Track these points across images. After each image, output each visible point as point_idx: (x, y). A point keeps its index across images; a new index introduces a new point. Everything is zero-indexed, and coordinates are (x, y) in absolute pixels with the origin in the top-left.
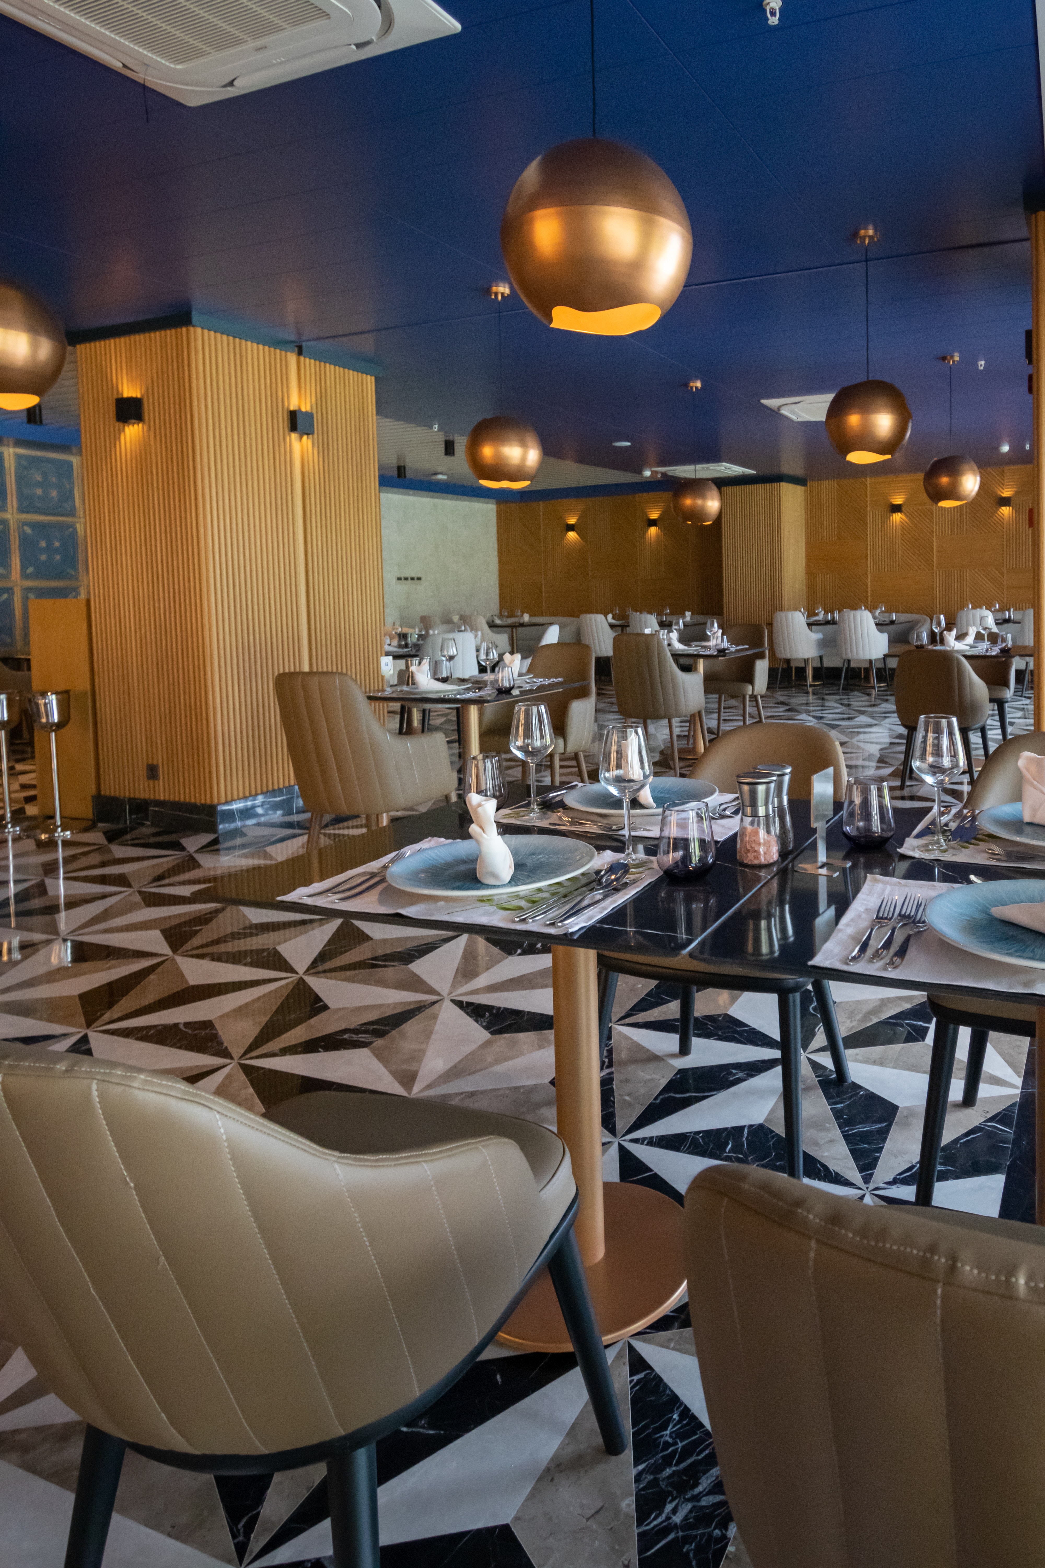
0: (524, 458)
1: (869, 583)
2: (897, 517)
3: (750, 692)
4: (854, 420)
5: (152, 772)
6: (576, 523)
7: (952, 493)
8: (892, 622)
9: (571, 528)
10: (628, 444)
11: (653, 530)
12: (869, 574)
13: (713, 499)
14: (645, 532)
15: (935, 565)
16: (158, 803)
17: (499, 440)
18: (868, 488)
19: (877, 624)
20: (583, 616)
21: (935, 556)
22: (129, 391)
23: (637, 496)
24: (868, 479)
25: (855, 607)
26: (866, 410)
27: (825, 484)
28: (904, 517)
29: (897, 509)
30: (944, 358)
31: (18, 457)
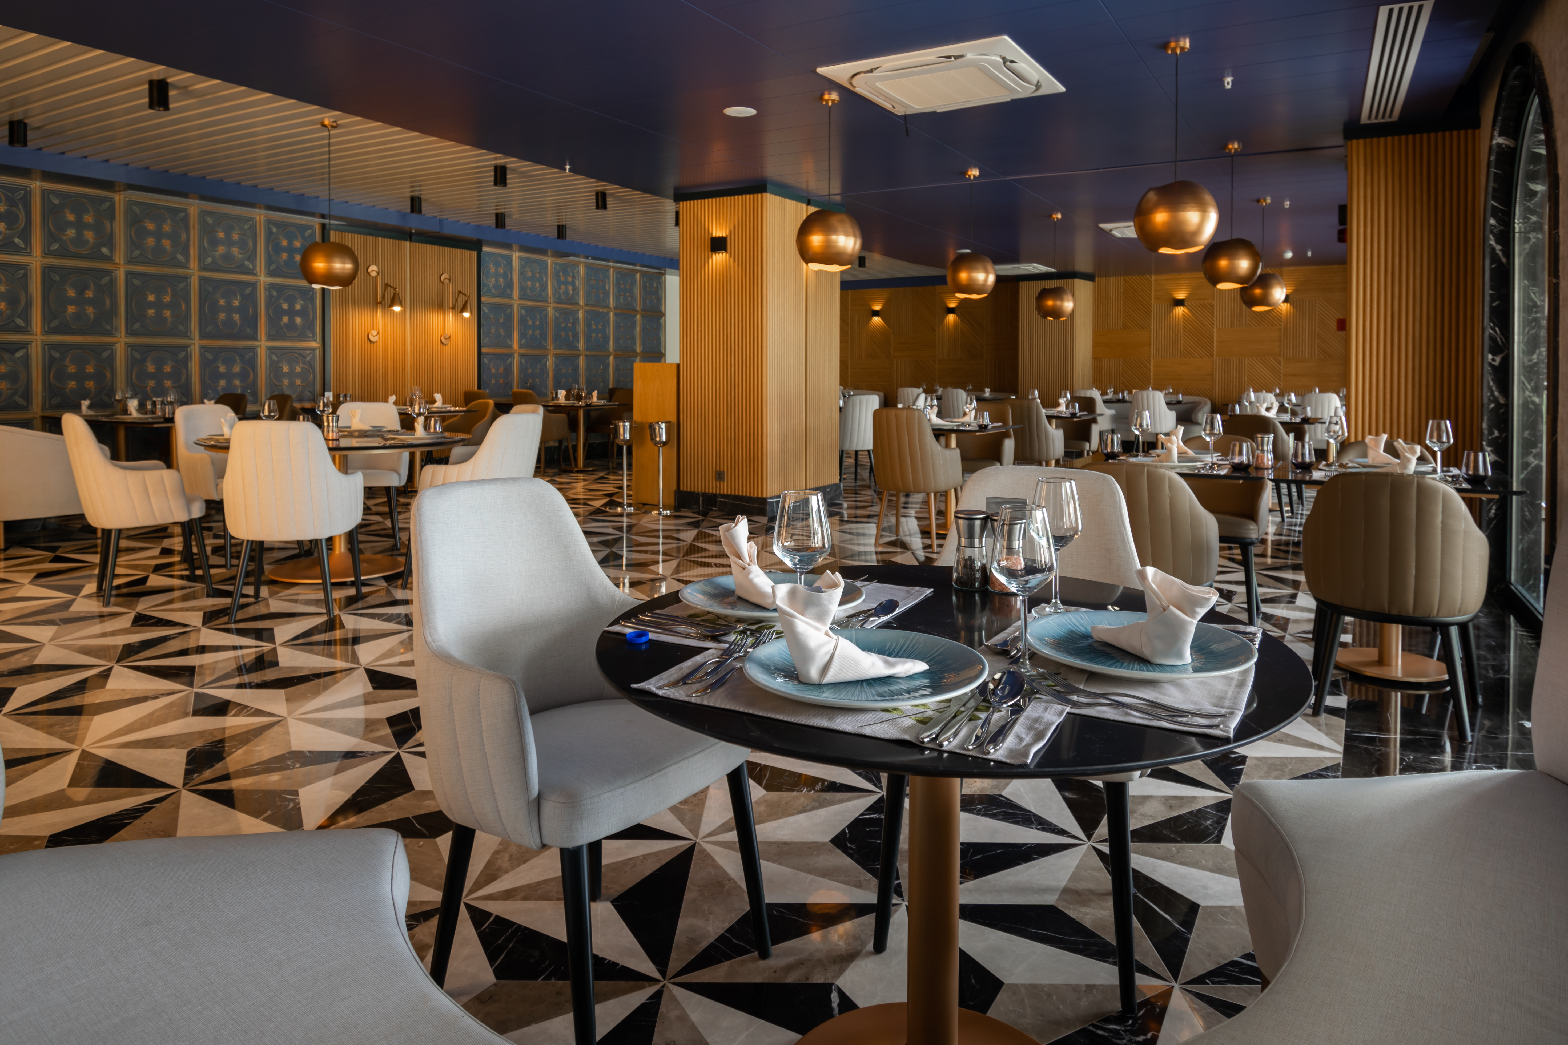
1: (1152, 368)
2: (1180, 310)
5: (719, 476)
6: (881, 309)
8: (1179, 402)
9: (876, 313)
11: (951, 318)
12: (1152, 360)
14: (944, 318)
15: (1215, 353)
18: (1153, 284)
19: (1168, 404)
21: (1215, 345)
23: (937, 287)
24: (1153, 277)
25: (1144, 388)
27: (1112, 280)
28: (1186, 311)
29: (1180, 303)
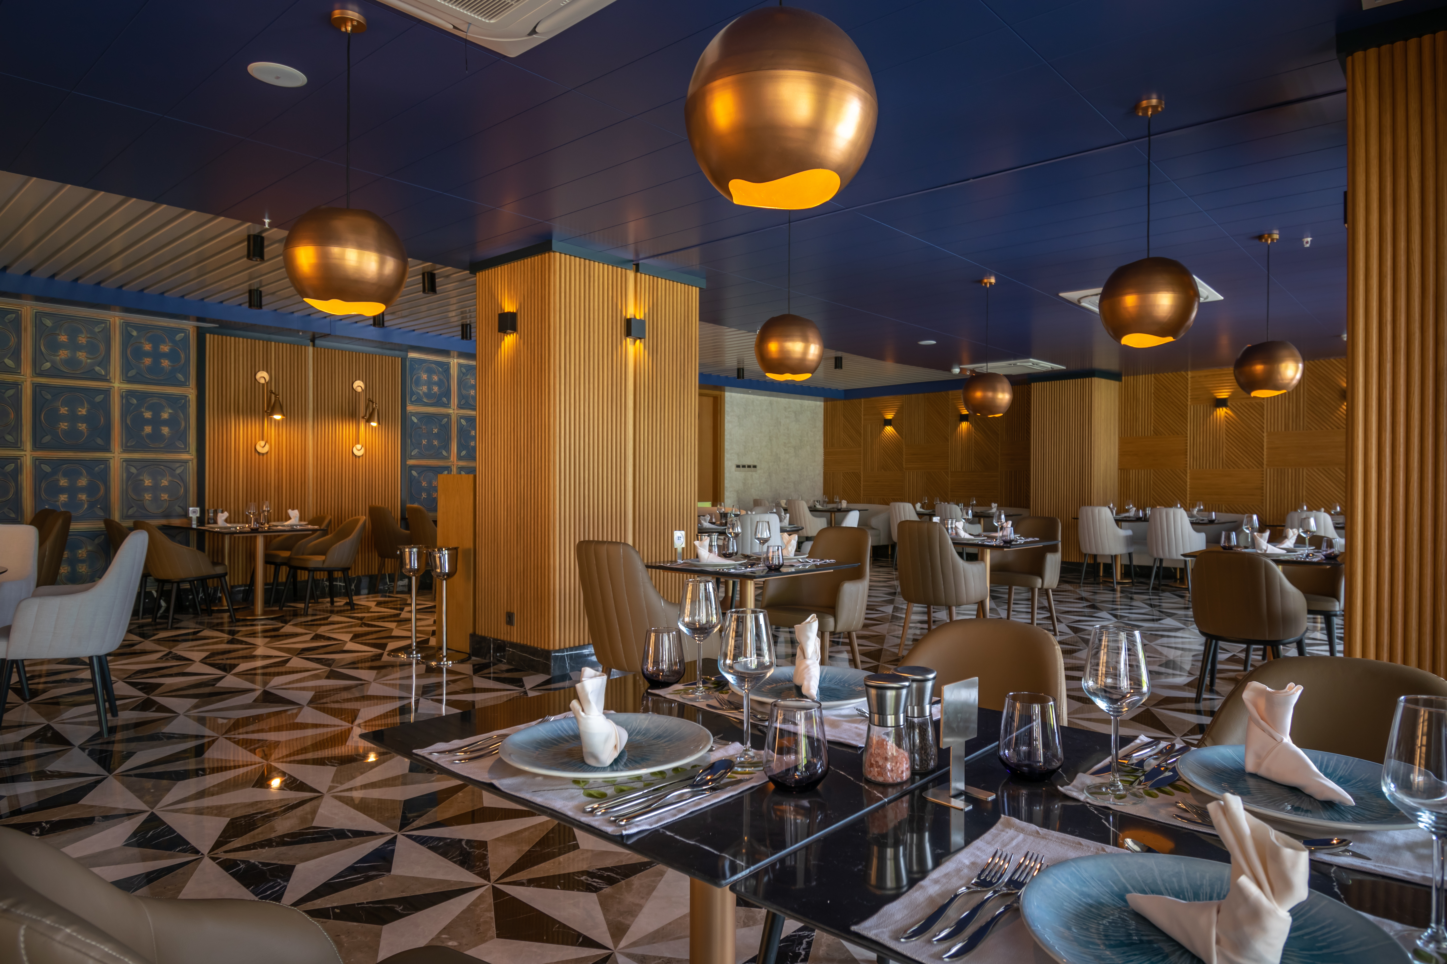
0: (805, 352)
1: (1188, 480)
2: (1222, 412)
3: (1039, 585)
4: (1130, 301)
5: (510, 618)
6: (894, 418)
7: (1269, 381)
8: (1211, 522)
9: (888, 422)
10: (934, 342)
11: (964, 425)
12: (1188, 471)
13: (1003, 391)
14: (957, 426)
15: (1265, 463)
16: (513, 645)
17: (786, 336)
18: (1189, 382)
19: (1193, 524)
20: (892, 504)
21: (1265, 453)
22: (509, 307)
23: (950, 392)
24: (1189, 373)
25: (1170, 505)
26: (1145, 289)
27: (1141, 378)
28: (1229, 412)
29: (1221, 403)
30: (1260, 237)
31: (460, 366)
